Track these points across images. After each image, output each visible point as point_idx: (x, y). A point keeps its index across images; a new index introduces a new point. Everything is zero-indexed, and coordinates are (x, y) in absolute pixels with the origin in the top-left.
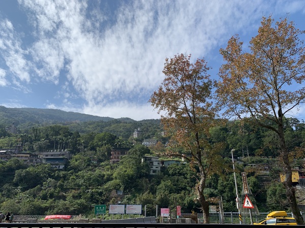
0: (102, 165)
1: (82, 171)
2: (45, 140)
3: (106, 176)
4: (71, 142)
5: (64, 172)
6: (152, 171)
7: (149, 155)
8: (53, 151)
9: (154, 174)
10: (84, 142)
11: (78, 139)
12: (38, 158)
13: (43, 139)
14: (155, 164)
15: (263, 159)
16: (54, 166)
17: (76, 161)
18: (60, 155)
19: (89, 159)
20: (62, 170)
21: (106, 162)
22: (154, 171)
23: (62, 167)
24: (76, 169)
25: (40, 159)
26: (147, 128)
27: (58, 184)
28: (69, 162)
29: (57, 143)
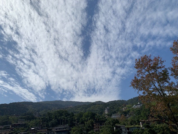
0: (90, 133)
2: (55, 119)
7: (118, 124)
10: (77, 119)
11: (73, 117)
12: (52, 131)
14: (124, 130)
17: (74, 132)
18: (64, 128)
19: (81, 129)
21: (92, 131)
26: (113, 107)
28: (70, 133)
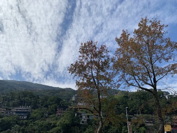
0: (51, 117)
1: (38, 120)
3: (52, 124)
4: (34, 102)
5: (26, 121)
6: (81, 122)
8: (21, 107)
9: (82, 124)
10: (41, 102)
11: (38, 100)
12: (11, 111)
13: (16, 99)
14: (84, 117)
15: (149, 116)
16: (20, 117)
17: (35, 114)
18: (25, 110)
19: (43, 112)
20: (25, 119)
21: (53, 115)
22: (83, 122)
23: (25, 117)
24: (34, 119)
25: (13, 112)
27: (21, 129)
28: (30, 114)
29: (25, 102)
